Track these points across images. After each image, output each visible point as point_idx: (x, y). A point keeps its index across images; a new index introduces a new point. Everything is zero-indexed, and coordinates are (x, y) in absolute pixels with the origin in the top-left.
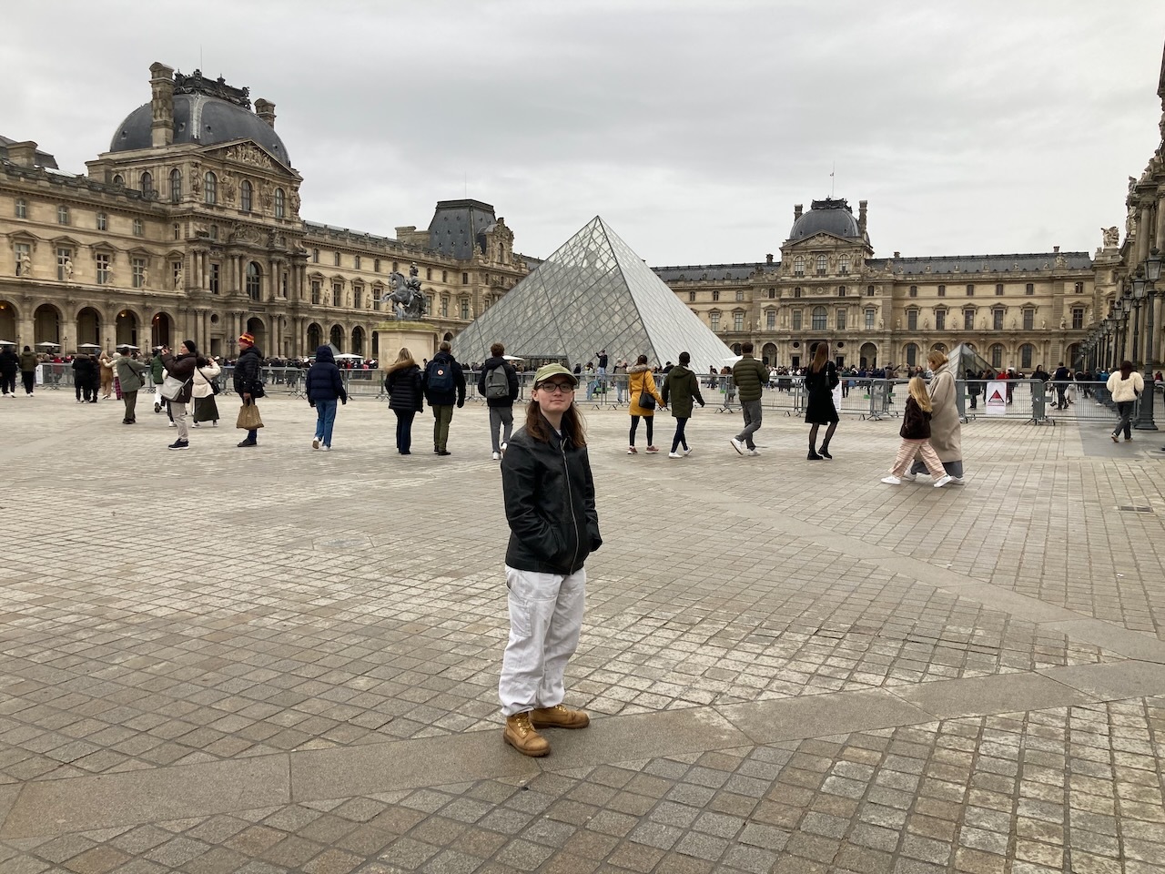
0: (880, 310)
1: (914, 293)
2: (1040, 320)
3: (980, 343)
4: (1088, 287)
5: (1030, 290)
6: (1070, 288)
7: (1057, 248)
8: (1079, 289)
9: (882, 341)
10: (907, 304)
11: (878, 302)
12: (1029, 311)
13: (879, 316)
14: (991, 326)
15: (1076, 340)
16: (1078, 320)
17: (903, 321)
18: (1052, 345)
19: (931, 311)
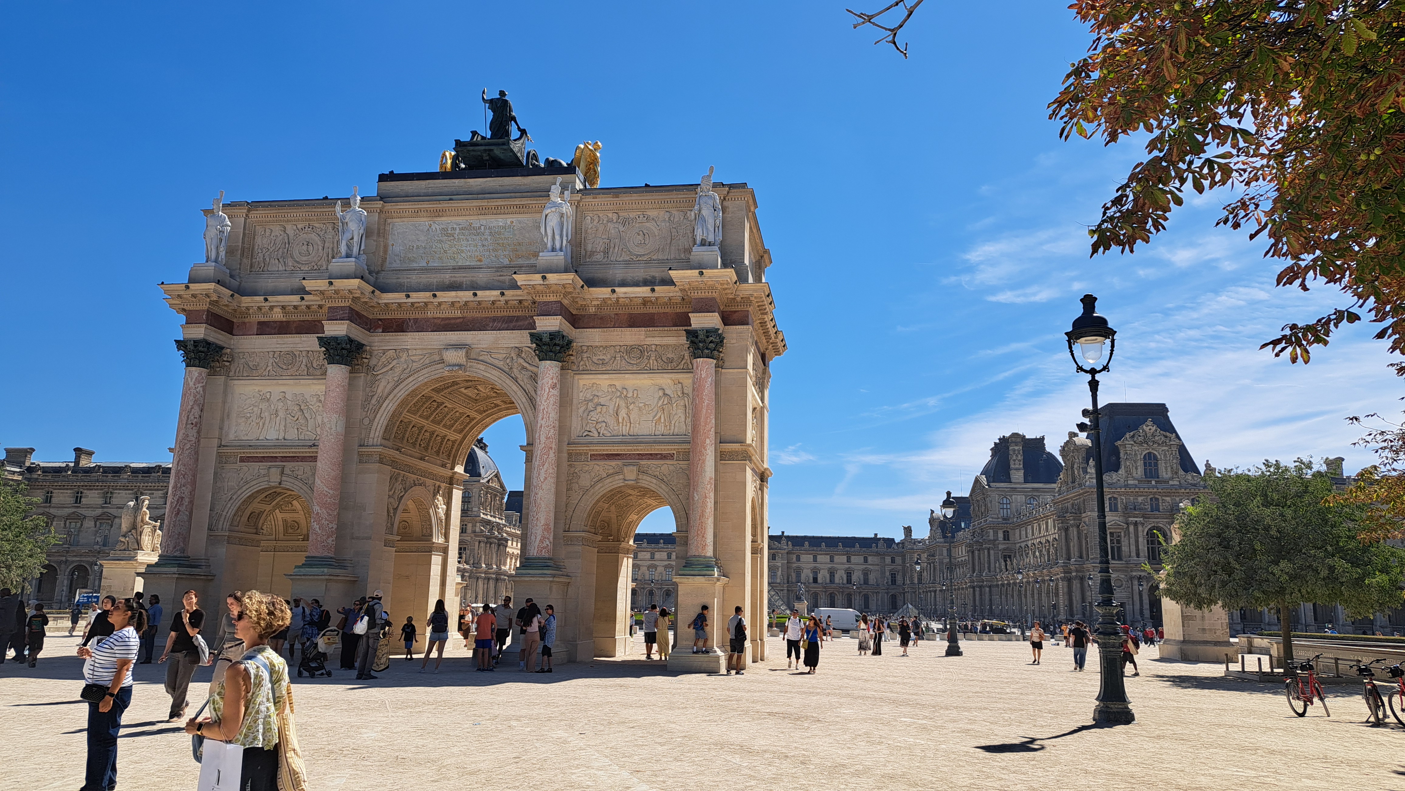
0: (780, 569)
1: (798, 559)
2: (872, 578)
3: (839, 592)
4: (898, 560)
5: (866, 560)
6: (888, 560)
7: (876, 535)
8: (893, 561)
9: (782, 590)
10: (794, 565)
11: (779, 564)
12: (866, 574)
13: (779, 573)
14: (845, 581)
15: (893, 592)
16: (894, 581)
17: (794, 575)
18: (880, 595)
19: (809, 571)
